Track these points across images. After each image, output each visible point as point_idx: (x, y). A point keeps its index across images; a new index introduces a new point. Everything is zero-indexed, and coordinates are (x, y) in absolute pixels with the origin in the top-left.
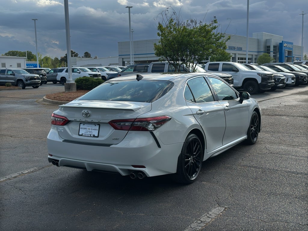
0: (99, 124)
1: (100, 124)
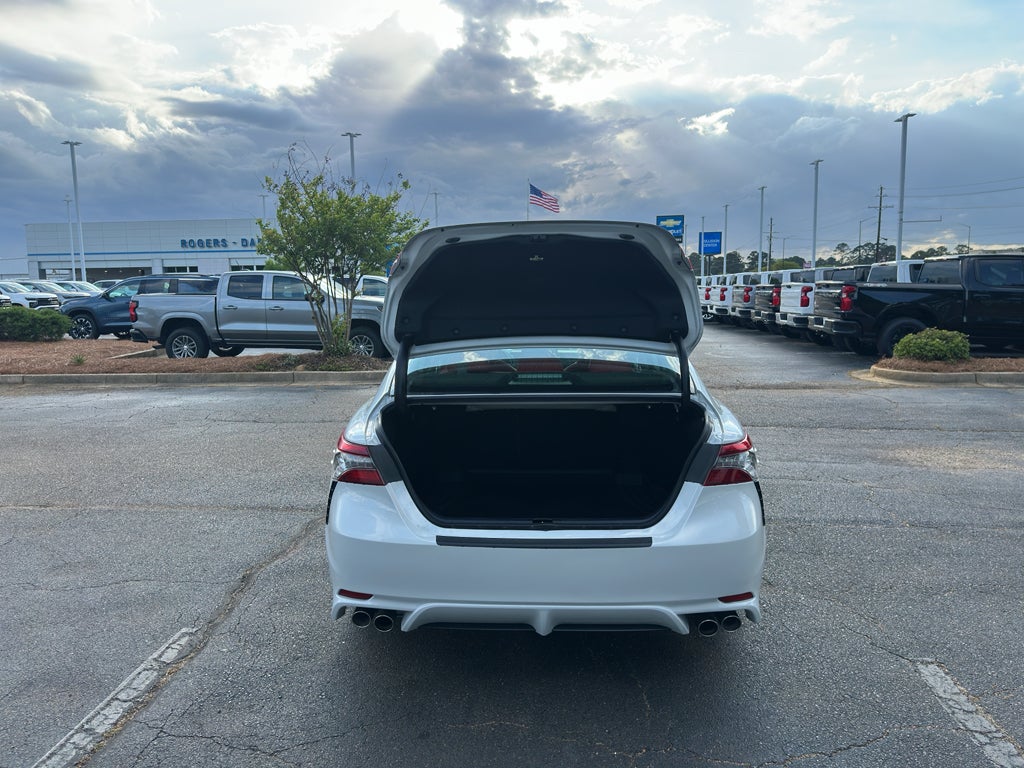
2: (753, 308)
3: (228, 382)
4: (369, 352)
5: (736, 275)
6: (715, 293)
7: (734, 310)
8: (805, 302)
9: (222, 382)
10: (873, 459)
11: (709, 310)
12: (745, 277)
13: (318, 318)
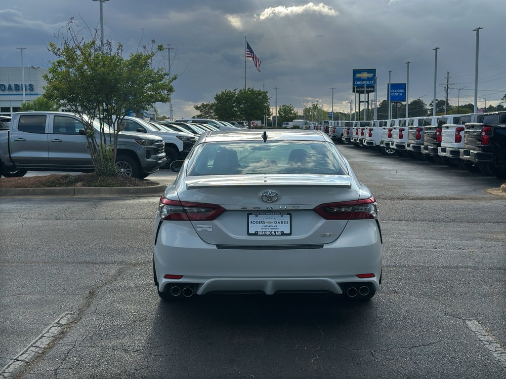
0: (289, 213)
1: (292, 213)
2: (423, 144)
3: (24, 195)
4: (128, 174)
5: (413, 118)
6: (395, 133)
7: (409, 146)
8: (458, 139)
9: (19, 195)
10: (481, 238)
11: (391, 146)
12: (419, 120)
13: (92, 148)
